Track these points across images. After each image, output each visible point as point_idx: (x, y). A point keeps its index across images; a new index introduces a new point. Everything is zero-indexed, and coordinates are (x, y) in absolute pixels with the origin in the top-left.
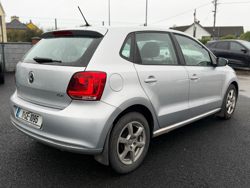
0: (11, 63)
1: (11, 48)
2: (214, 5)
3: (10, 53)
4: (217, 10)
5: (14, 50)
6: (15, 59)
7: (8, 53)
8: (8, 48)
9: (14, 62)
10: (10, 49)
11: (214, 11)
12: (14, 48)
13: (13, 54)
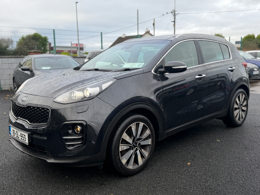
1: (6, 63)
2: (173, 15)
6: (11, 76)
7: (4, 69)
9: (10, 79)
13: (8, 70)
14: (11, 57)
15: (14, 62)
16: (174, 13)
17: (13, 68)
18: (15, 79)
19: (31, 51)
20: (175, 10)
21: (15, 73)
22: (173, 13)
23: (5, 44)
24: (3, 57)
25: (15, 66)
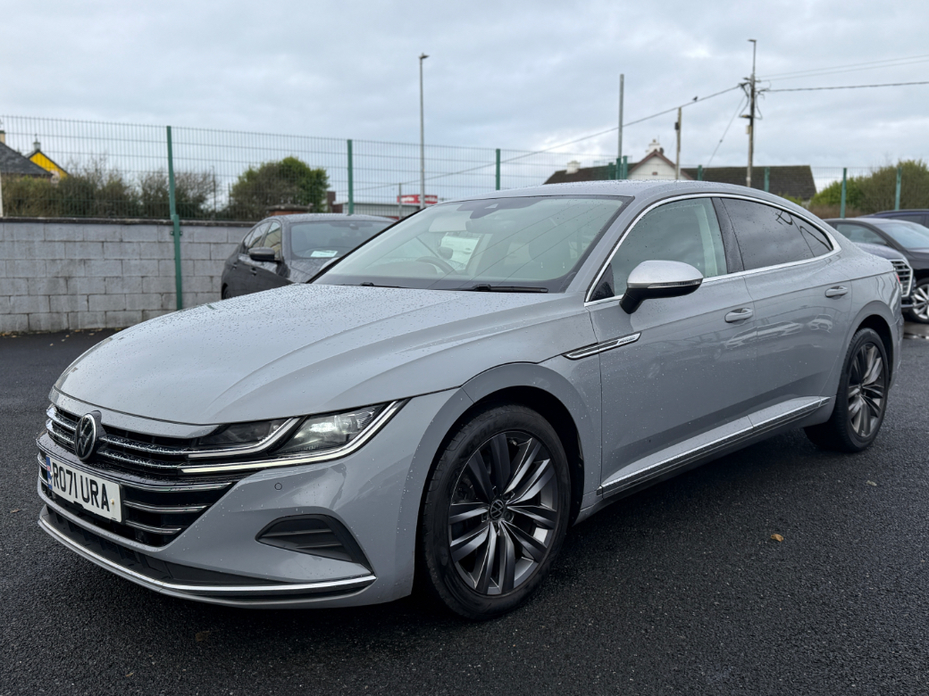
0: (200, 295)
1: (203, 240)
2: (748, 95)
3: (198, 260)
4: (759, 111)
5: (212, 246)
6: (215, 280)
7: (194, 260)
8: (193, 243)
9: (212, 292)
10: (200, 243)
11: (747, 117)
12: (212, 241)
13: (208, 263)
14: (217, 225)
15: (225, 241)
16: (751, 88)
17: (221, 258)
18: (228, 288)
19: (277, 207)
20: (753, 76)
21: (228, 271)
22: (748, 88)
23: (196, 191)
24: (195, 221)
25: (227, 252)
